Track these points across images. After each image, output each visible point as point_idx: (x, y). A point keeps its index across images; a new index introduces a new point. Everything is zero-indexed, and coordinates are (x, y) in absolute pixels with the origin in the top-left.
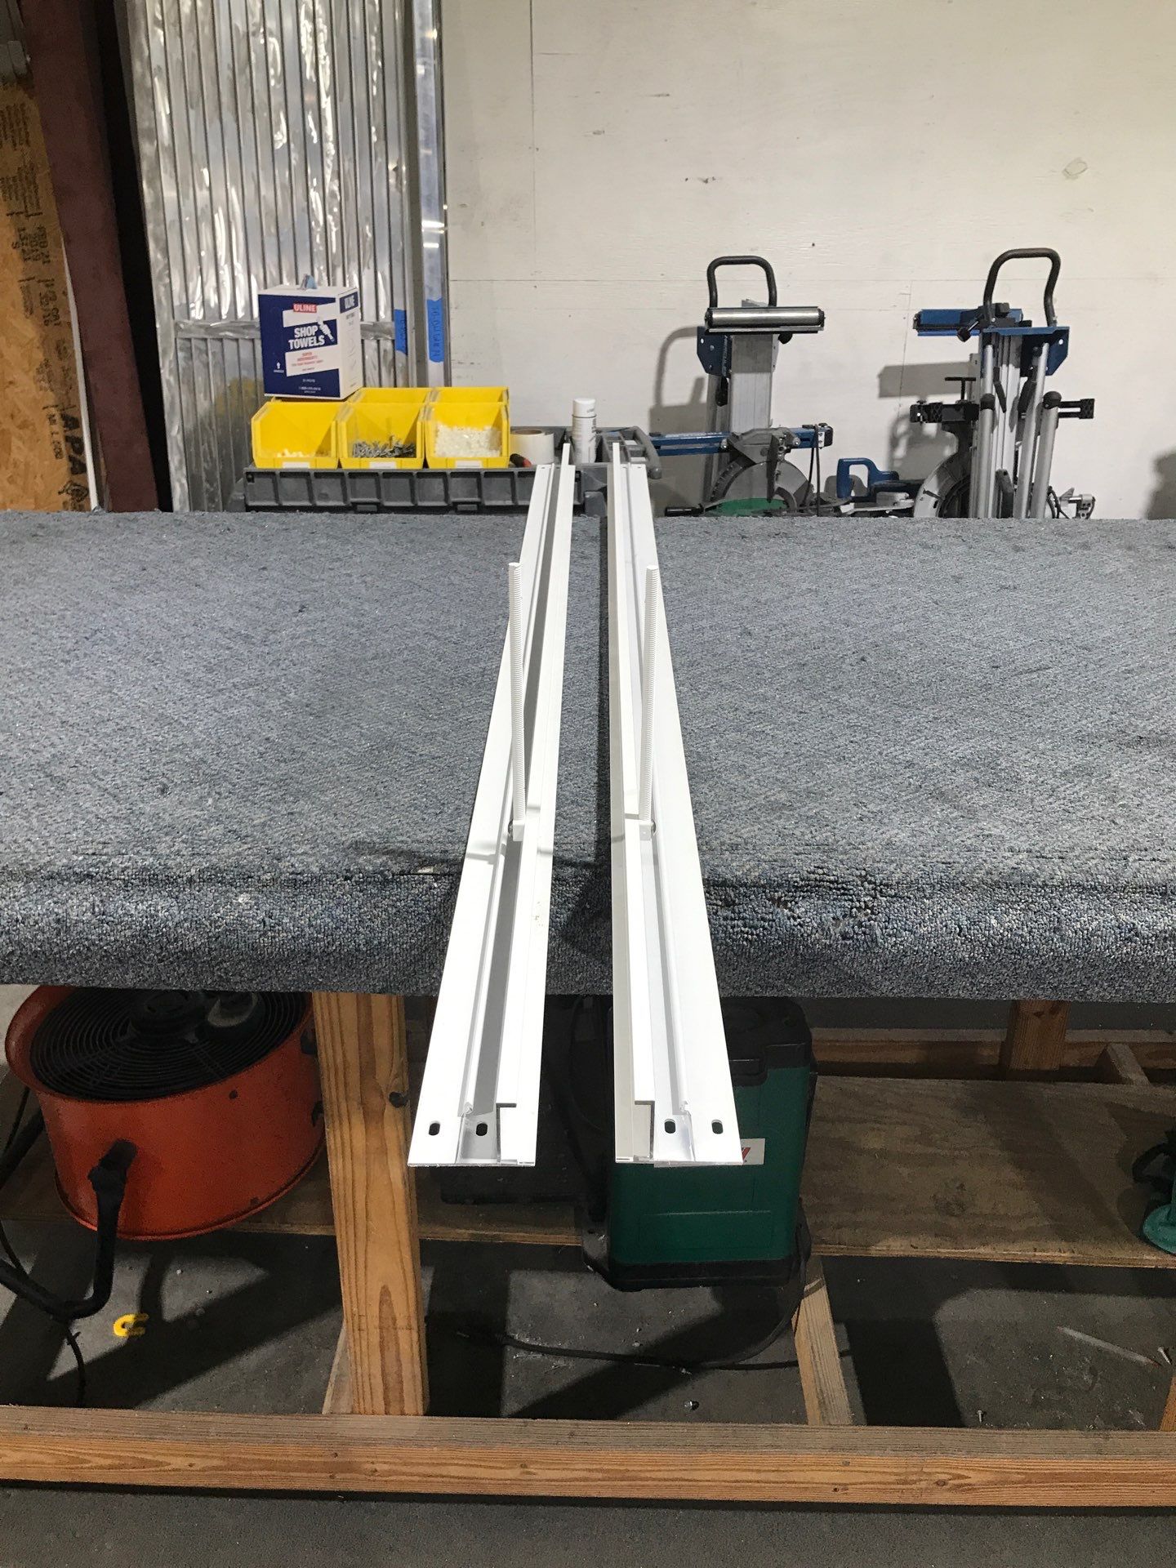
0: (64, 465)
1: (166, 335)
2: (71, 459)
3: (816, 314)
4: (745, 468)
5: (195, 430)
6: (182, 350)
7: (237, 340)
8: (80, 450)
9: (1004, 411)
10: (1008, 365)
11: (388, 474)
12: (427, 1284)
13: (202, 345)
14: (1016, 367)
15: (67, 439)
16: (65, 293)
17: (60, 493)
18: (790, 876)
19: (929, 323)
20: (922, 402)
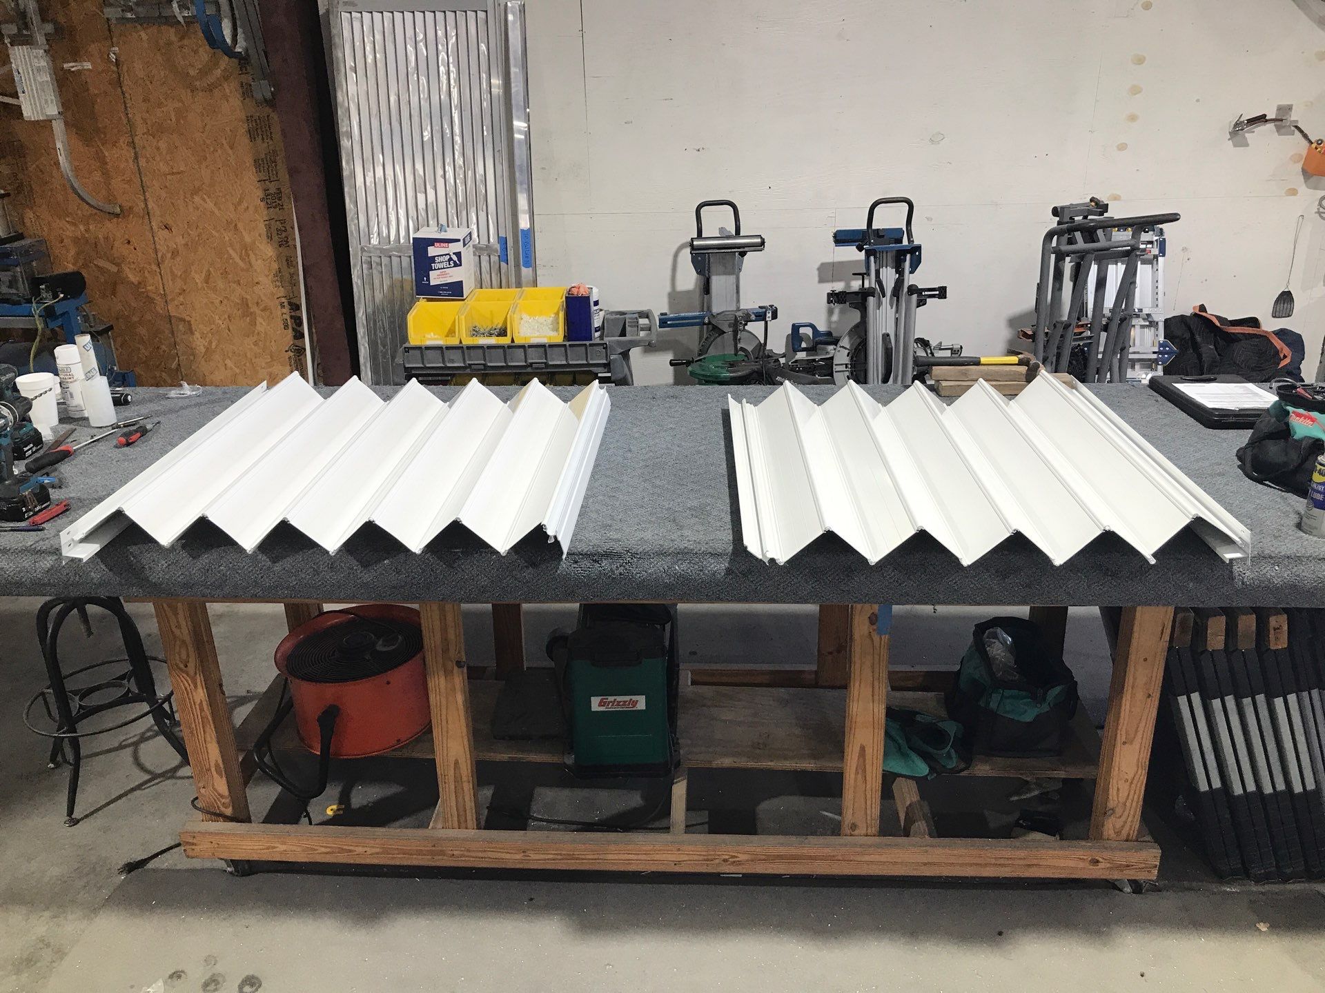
0: (290, 332)
1: (356, 255)
2: (294, 329)
3: (759, 240)
4: (720, 335)
5: (374, 312)
6: (364, 262)
7: (400, 257)
8: (300, 324)
9: (885, 297)
10: (886, 267)
11: (490, 347)
13: (378, 260)
14: (891, 268)
15: (291, 317)
16: (293, 228)
17: (286, 351)
18: (600, 551)
19: (842, 238)
20: (833, 291)
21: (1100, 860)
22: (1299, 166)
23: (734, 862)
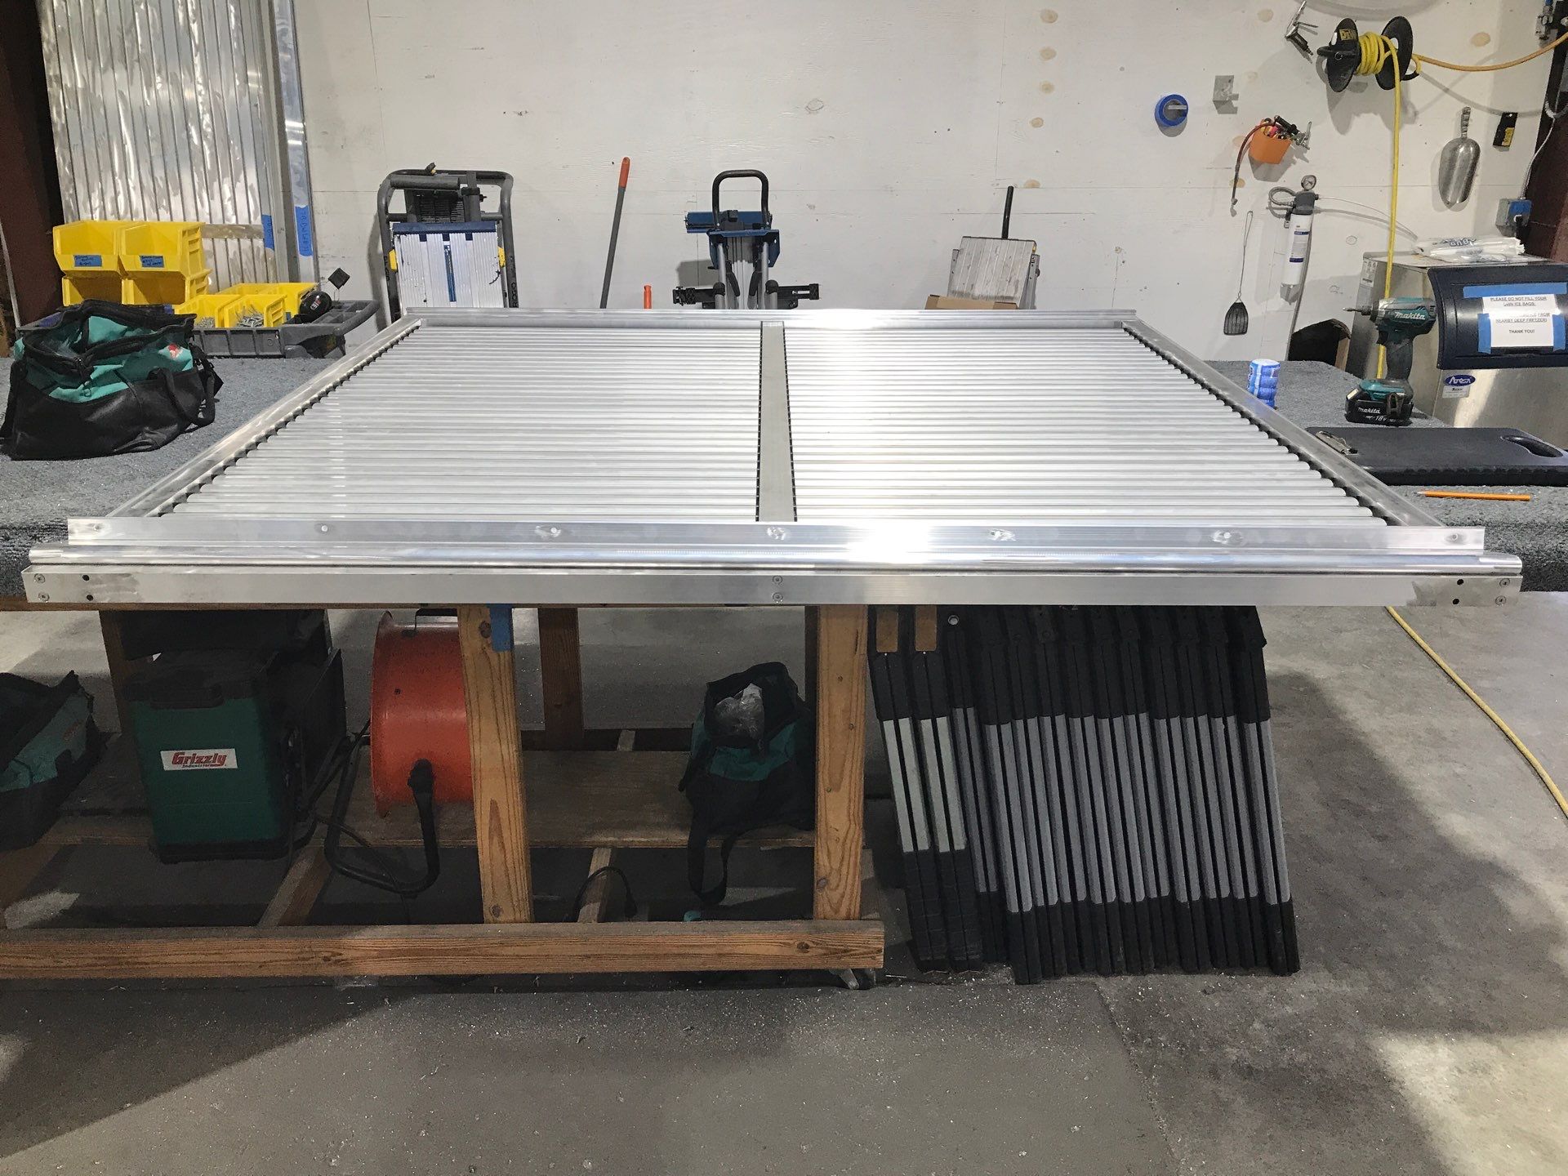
2: (9, 334)
10: (740, 260)
20: (680, 288)
21: (811, 944)
23: (339, 961)
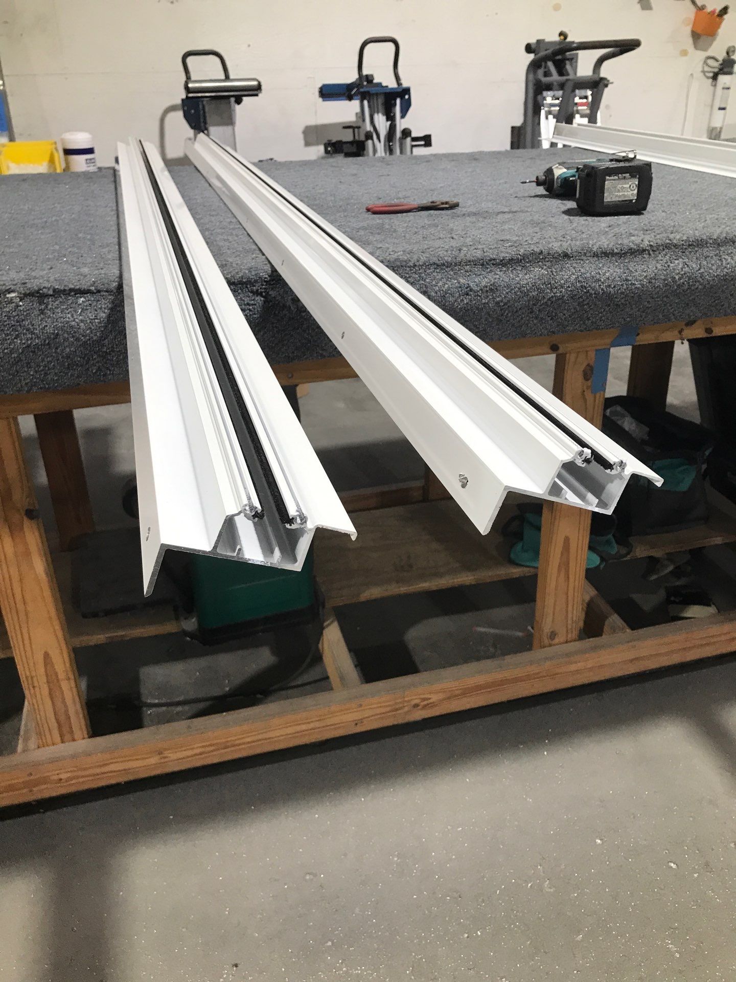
3: (255, 83)
9: (380, 141)
12: (84, 685)
14: (384, 115)
18: (261, 274)
19: (328, 93)
20: (330, 141)
22: (688, 30)
23: (426, 705)
